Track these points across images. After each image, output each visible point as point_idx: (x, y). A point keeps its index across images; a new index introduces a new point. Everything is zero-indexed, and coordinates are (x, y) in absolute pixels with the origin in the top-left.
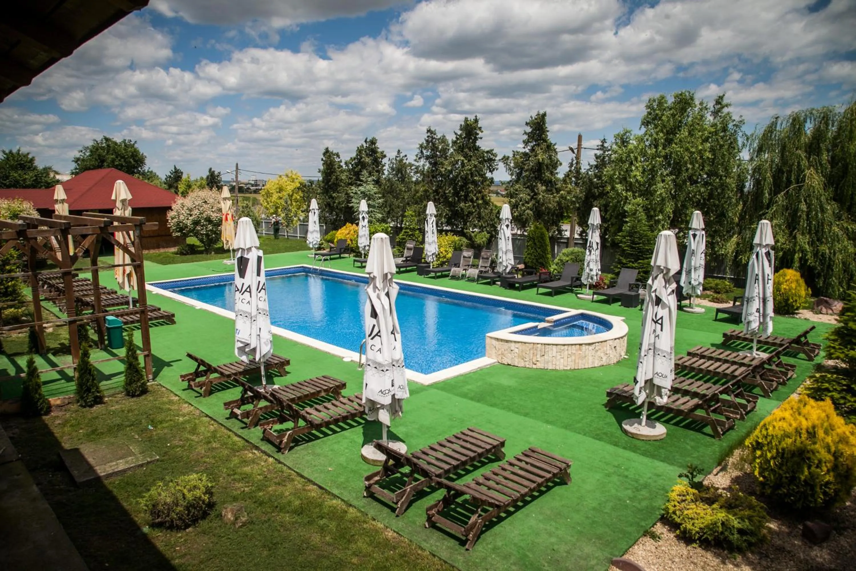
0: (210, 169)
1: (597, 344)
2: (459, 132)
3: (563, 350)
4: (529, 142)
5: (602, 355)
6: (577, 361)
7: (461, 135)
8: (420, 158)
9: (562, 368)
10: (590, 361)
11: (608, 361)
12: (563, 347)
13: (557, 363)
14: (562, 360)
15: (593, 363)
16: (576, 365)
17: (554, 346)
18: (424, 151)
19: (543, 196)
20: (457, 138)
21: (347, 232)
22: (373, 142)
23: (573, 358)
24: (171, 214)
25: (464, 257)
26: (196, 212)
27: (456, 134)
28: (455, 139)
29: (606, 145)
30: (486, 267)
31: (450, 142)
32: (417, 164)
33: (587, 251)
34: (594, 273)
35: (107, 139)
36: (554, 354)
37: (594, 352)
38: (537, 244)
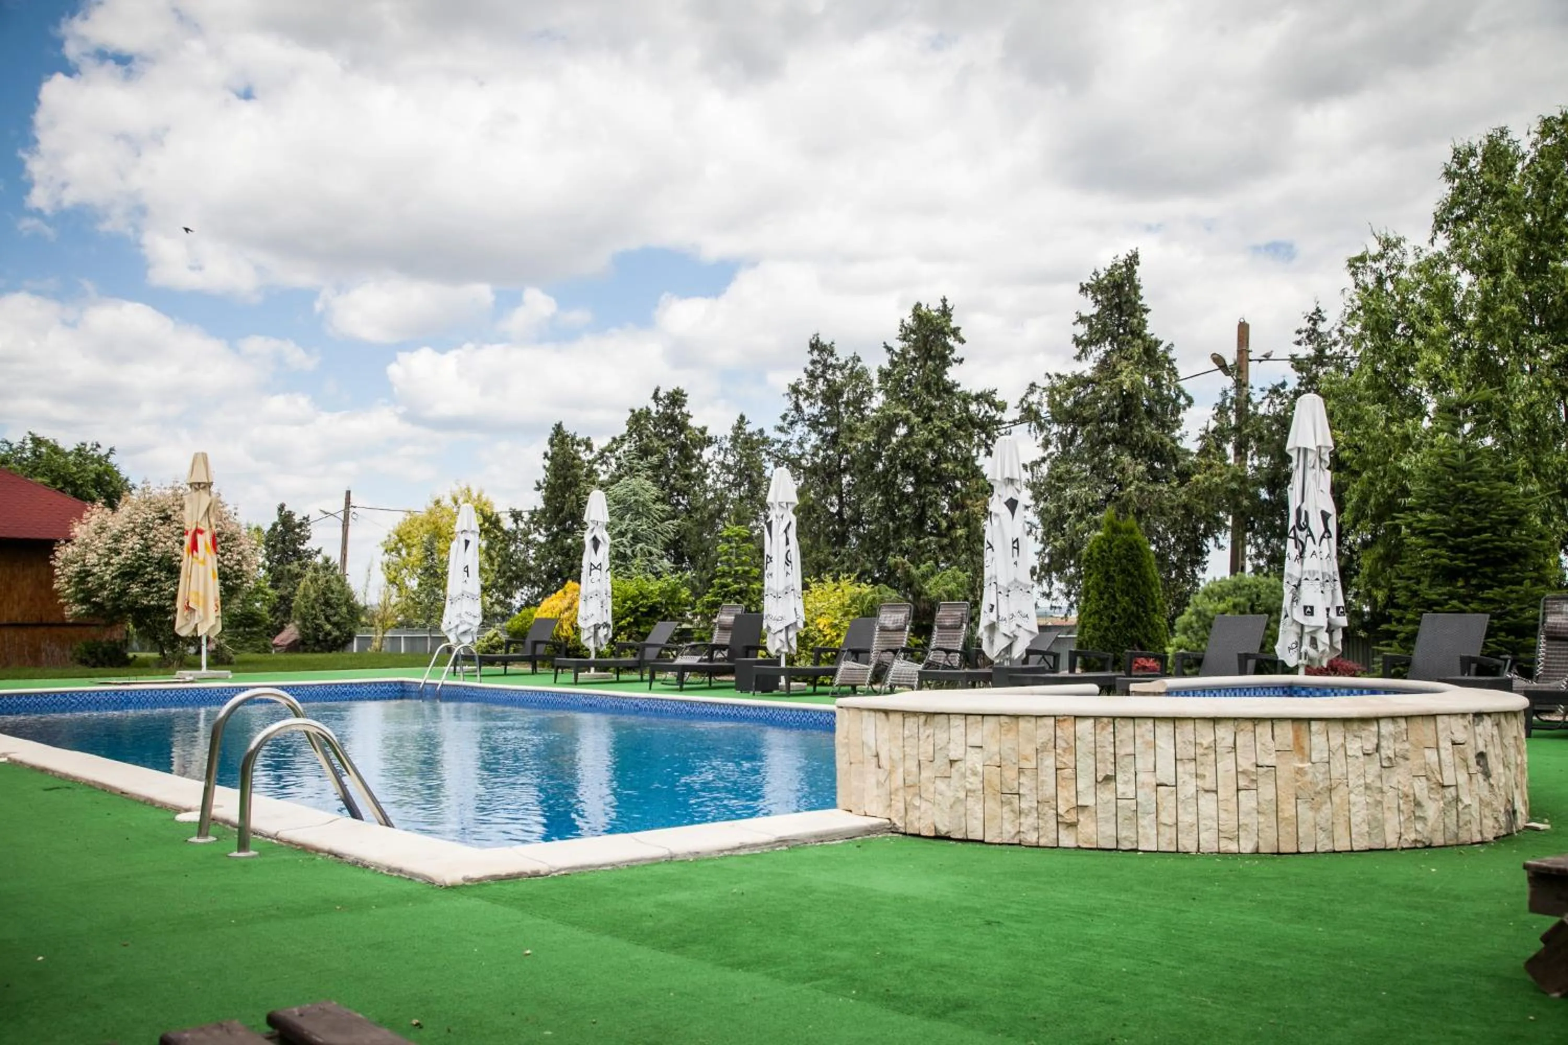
0: (282, 508)
1: (1387, 728)
2: (898, 346)
3: (1214, 747)
4: (1090, 342)
5: (1420, 788)
6: (1288, 810)
7: (904, 352)
8: (792, 423)
9: (1209, 842)
10: (1359, 815)
11: (1451, 821)
12: (1206, 735)
13: (1187, 818)
14: (1207, 804)
15: (1376, 824)
16: (1287, 831)
17: (1164, 730)
18: (804, 405)
19: (1141, 490)
20: (893, 363)
21: (566, 604)
22: (677, 398)
23: (1267, 791)
24: (64, 552)
25: (883, 629)
26: (133, 542)
27: (889, 349)
28: (886, 366)
29: (1322, 327)
30: (948, 652)
31: (874, 376)
32: (784, 438)
33: (1291, 543)
34: (1319, 619)
35: (37, 442)
36: (1166, 773)
37: (1374, 768)
38: (1118, 578)
